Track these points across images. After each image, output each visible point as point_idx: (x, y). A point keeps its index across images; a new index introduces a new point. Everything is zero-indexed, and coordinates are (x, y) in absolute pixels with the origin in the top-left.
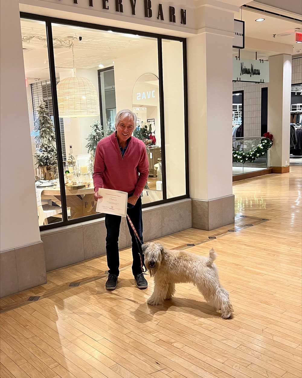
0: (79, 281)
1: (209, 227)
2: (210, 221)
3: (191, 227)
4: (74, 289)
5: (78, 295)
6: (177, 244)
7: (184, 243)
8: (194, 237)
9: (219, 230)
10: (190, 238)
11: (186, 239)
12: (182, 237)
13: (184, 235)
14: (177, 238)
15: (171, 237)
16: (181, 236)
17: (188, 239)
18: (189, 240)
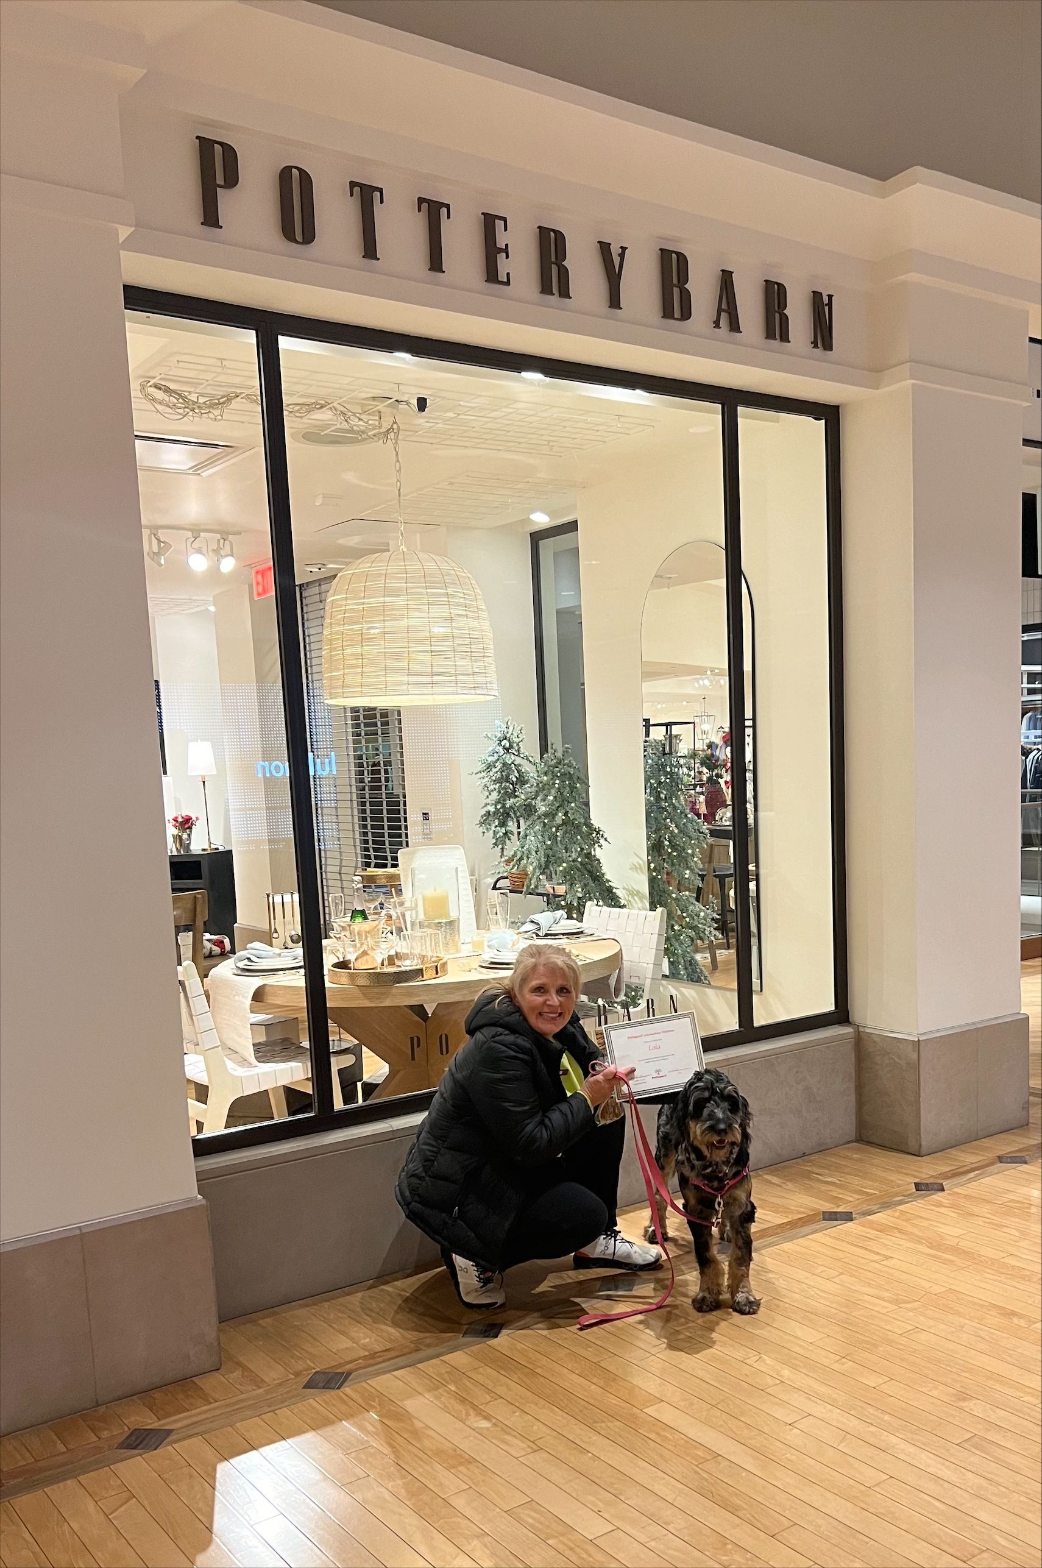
0: (348, 1367)
1: (923, 1143)
2: (927, 1119)
3: (853, 1138)
4: (318, 1401)
5: (328, 1431)
6: (786, 1210)
7: (813, 1210)
8: (855, 1181)
9: (959, 1154)
10: (840, 1186)
11: (824, 1187)
12: (810, 1179)
13: (818, 1171)
14: (790, 1185)
15: (766, 1177)
16: (807, 1175)
17: (831, 1188)
18: (836, 1192)
